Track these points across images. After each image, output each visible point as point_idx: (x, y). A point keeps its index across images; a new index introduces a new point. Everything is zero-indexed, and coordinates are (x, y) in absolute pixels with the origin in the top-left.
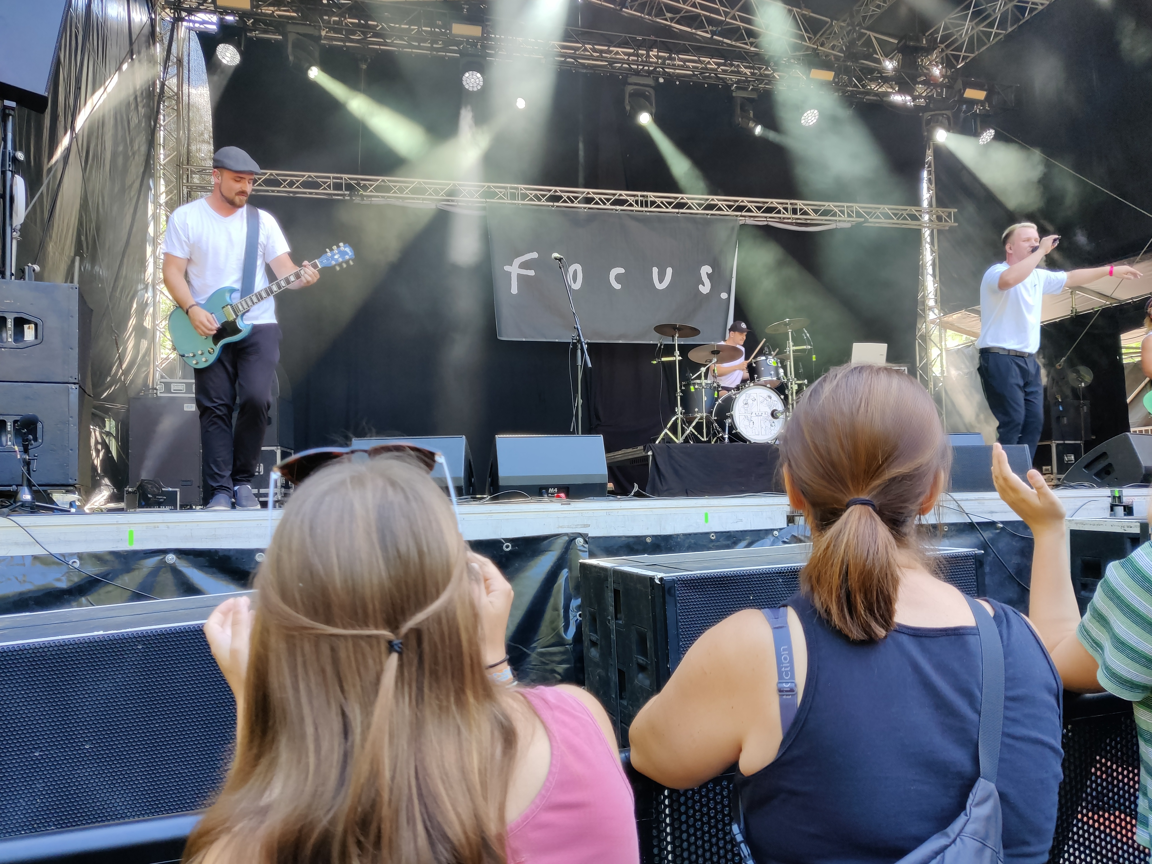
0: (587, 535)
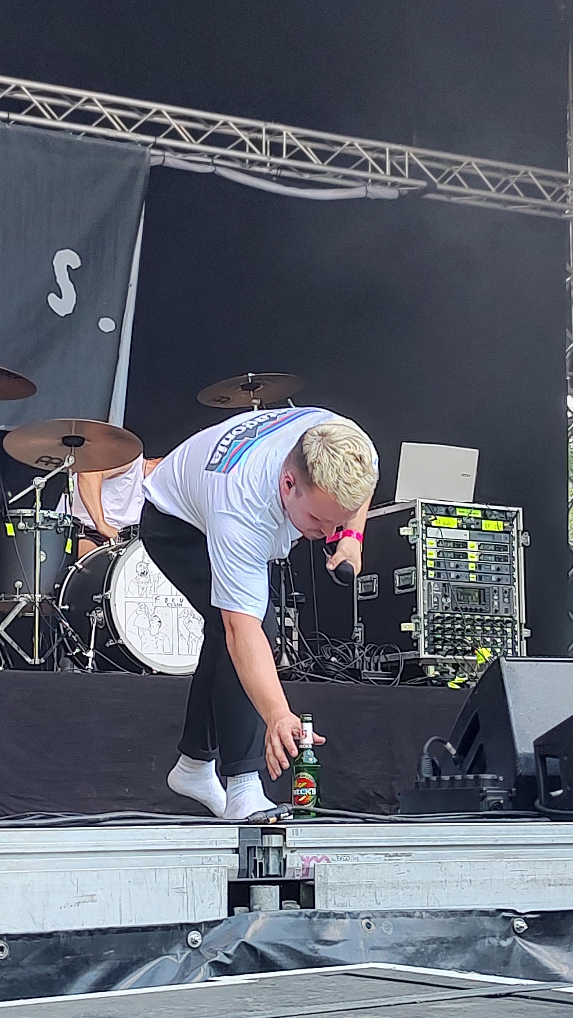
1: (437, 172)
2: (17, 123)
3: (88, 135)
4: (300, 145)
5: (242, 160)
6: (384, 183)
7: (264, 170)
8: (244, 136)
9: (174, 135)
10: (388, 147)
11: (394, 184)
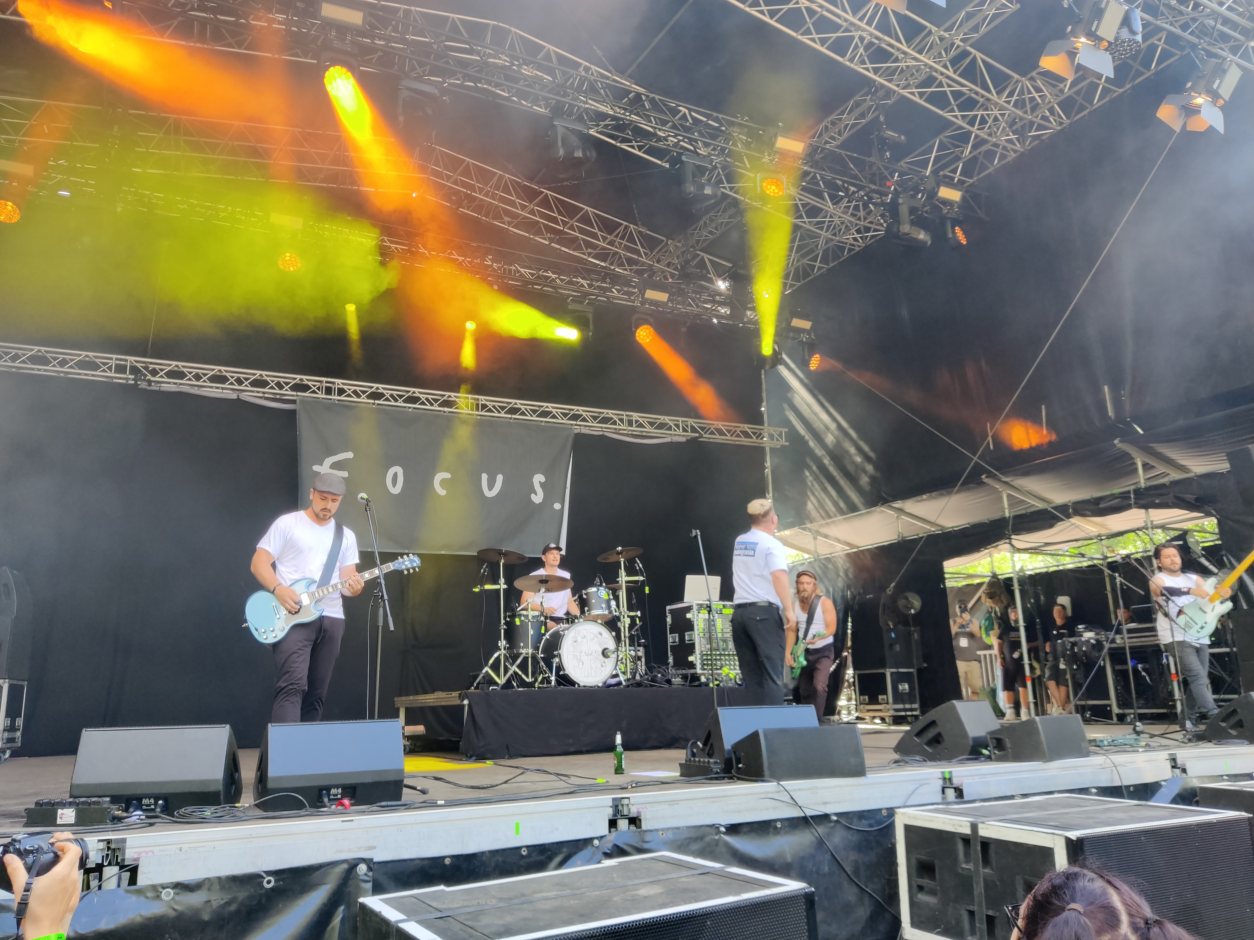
0: (372, 860)
1: (703, 429)
2: (515, 419)
3: (546, 422)
4: (641, 420)
5: (616, 429)
6: (680, 435)
7: (625, 432)
8: (615, 418)
9: (584, 420)
10: (680, 419)
11: (684, 436)
